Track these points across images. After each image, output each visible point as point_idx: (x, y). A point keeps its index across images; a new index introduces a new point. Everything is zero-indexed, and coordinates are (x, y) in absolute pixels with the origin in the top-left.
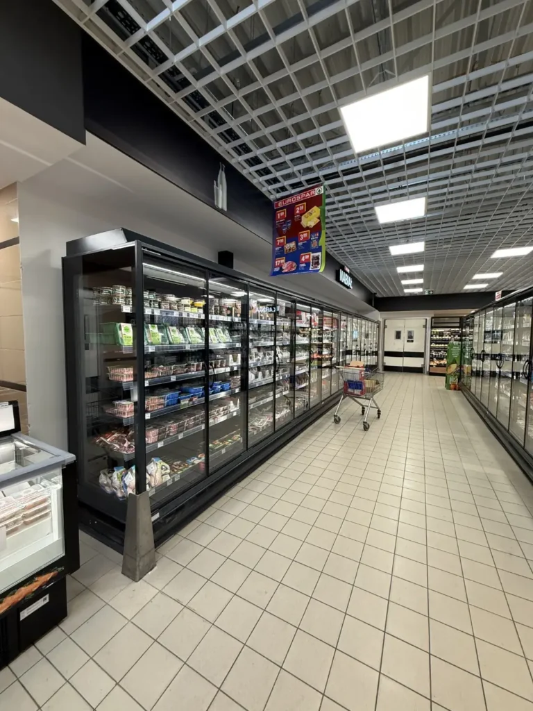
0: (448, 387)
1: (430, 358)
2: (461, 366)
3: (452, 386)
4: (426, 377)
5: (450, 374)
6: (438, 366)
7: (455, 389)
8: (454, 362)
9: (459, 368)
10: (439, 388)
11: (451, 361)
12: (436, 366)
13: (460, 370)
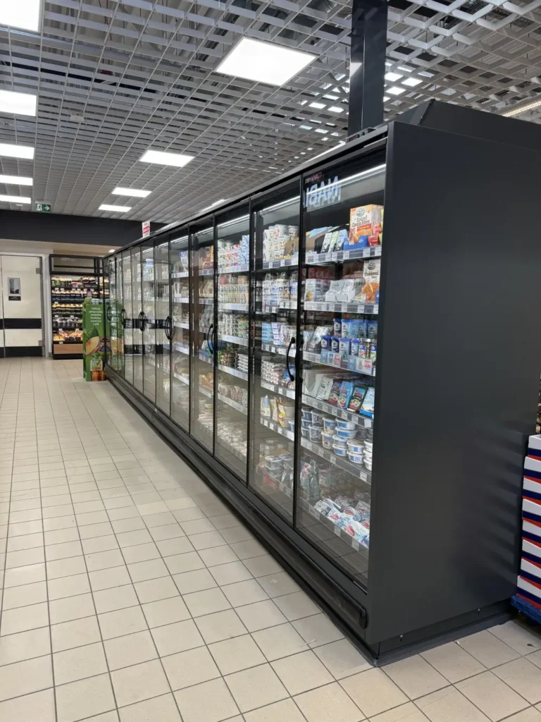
0: (89, 376)
1: (53, 329)
2: (105, 340)
3: (95, 374)
4: (49, 363)
5: (90, 355)
6: (68, 341)
7: (99, 379)
8: (95, 334)
9: (103, 344)
10: (74, 380)
11: (90, 332)
12: (64, 343)
13: (105, 346)
